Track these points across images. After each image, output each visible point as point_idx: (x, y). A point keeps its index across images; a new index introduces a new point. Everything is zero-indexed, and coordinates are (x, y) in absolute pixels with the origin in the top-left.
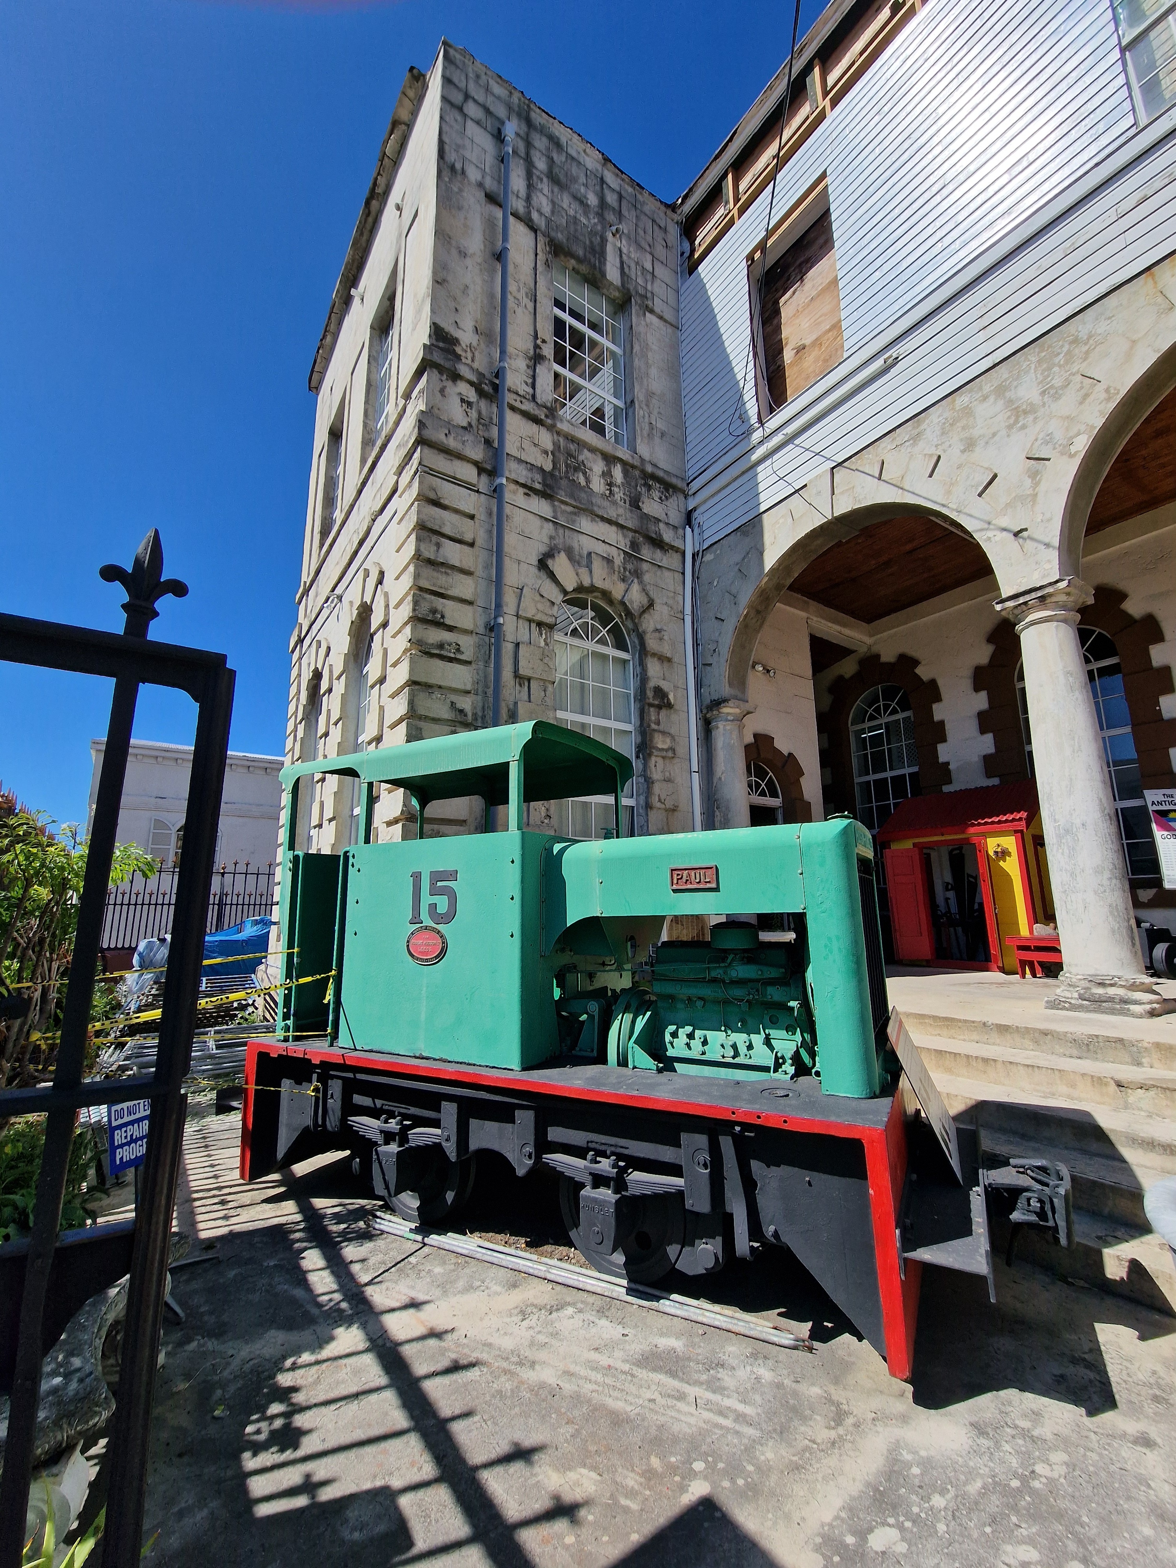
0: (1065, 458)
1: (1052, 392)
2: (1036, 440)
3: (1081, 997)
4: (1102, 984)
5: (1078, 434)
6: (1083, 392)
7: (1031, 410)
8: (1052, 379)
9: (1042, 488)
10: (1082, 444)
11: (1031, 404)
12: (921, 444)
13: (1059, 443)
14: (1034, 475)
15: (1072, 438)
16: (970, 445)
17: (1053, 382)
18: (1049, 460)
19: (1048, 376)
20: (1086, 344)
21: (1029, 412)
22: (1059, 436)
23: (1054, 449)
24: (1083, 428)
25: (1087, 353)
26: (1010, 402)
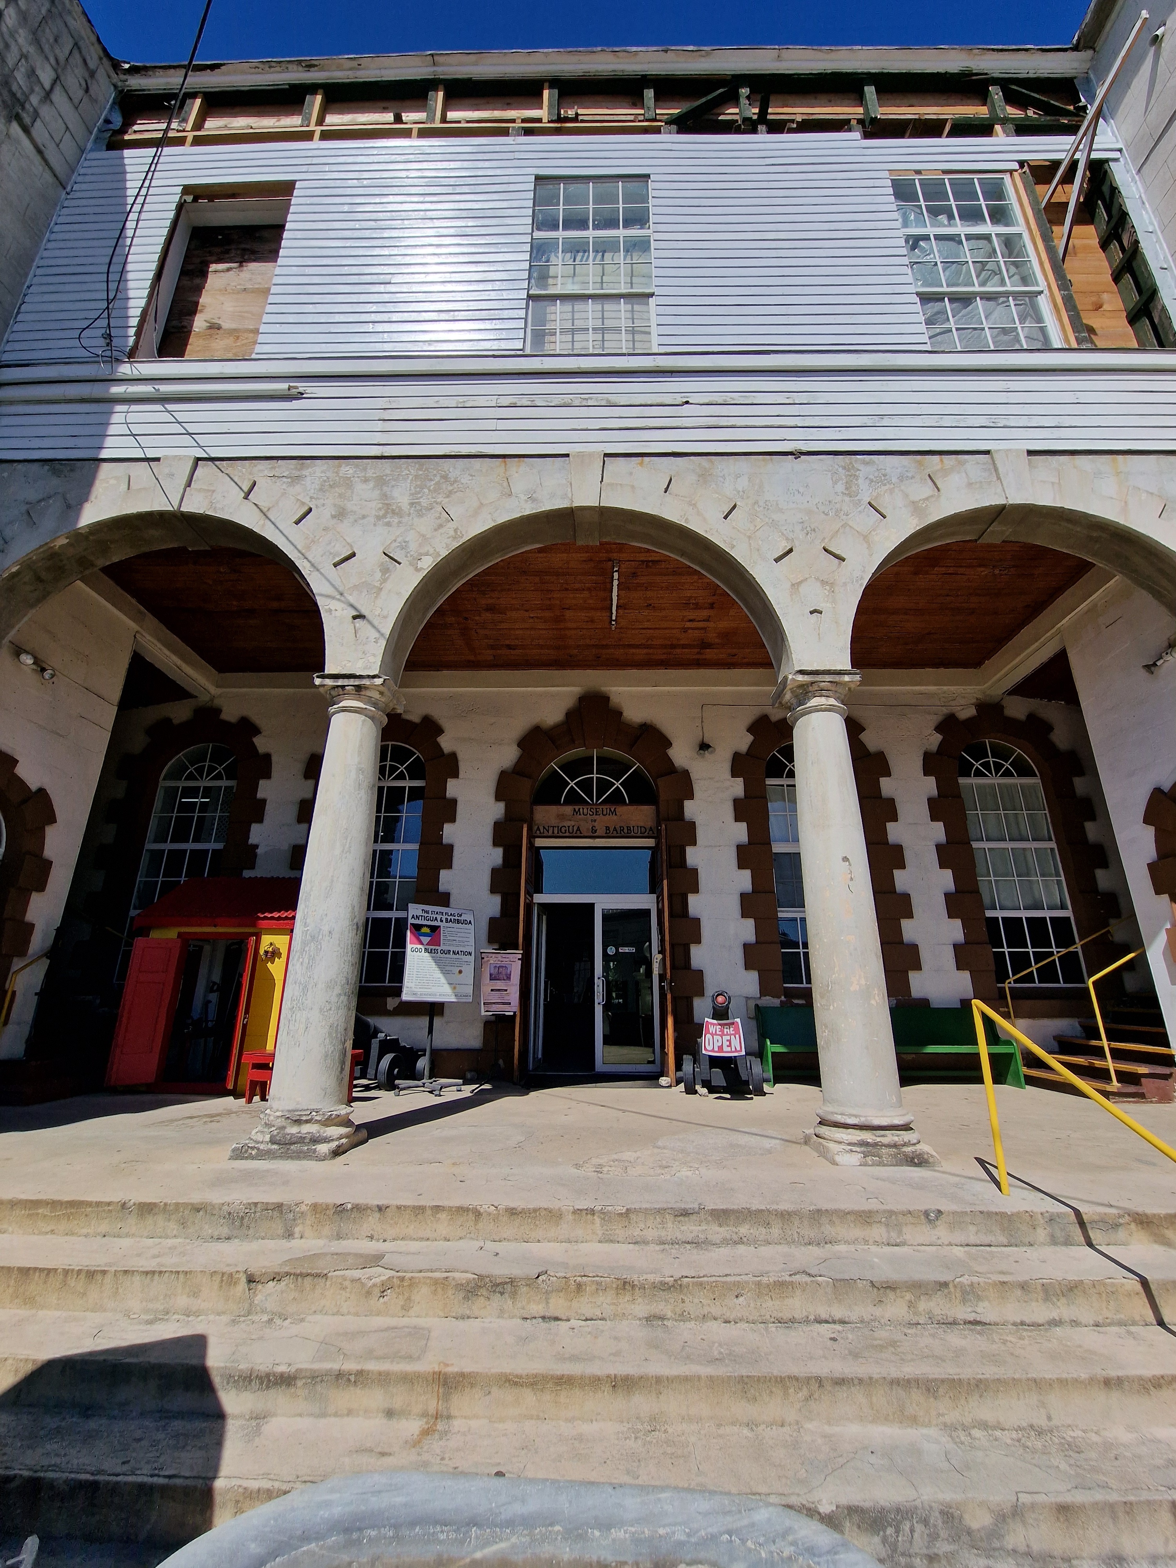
0: (412, 569)
1: (418, 508)
2: (395, 541)
3: (273, 1141)
4: (298, 1122)
5: (427, 554)
6: (439, 521)
7: (398, 513)
8: (421, 497)
9: (388, 585)
10: (427, 564)
11: (400, 508)
12: (298, 488)
13: (412, 553)
14: (385, 571)
15: (421, 554)
16: (341, 514)
17: (421, 500)
18: (399, 563)
19: (419, 493)
20: (452, 485)
21: (397, 514)
22: (413, 547)
23: (406, 556)
24: (431, 551)
25: (451, 492)
26: (385, 496)
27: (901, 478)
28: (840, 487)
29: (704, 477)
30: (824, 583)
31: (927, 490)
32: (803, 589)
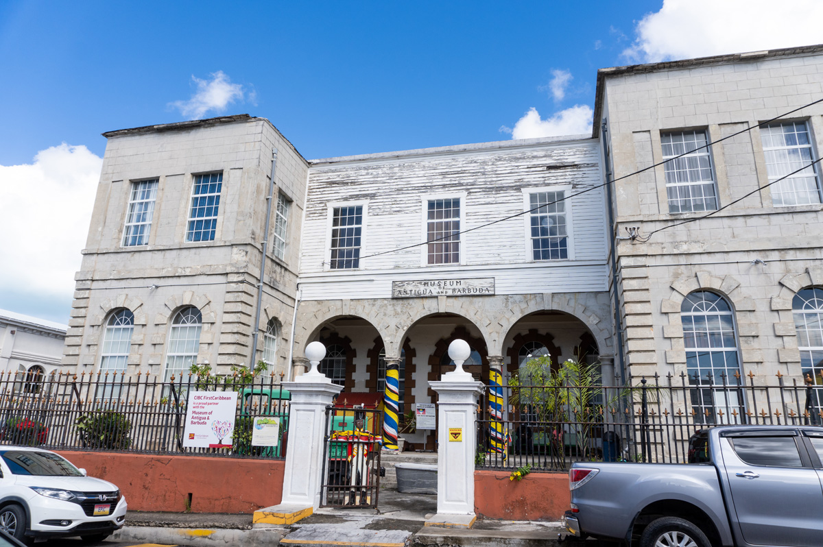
0: (402, 330)
1: (403, 313)
2: (398, 322)
6: (408, 316)
8: (403, 310)
9: (398, 334)
10: (406, 328)
12: (374, 307)
14: (396, 330)
15: (404, 326)
16: (385, 315)
18: (400, 328)
19: (403, 308)
20: (410, 306)
21: (398, 314)
22: (402, 324)
23: (401, 326)
24: (407, 325)
25: (410, 308)
26: (395, 310)
27: (520, 302)
28: (504, 305)
29: (471, 303)
30: (497, 332)
31: (526, 306)
32: (492, 334)
